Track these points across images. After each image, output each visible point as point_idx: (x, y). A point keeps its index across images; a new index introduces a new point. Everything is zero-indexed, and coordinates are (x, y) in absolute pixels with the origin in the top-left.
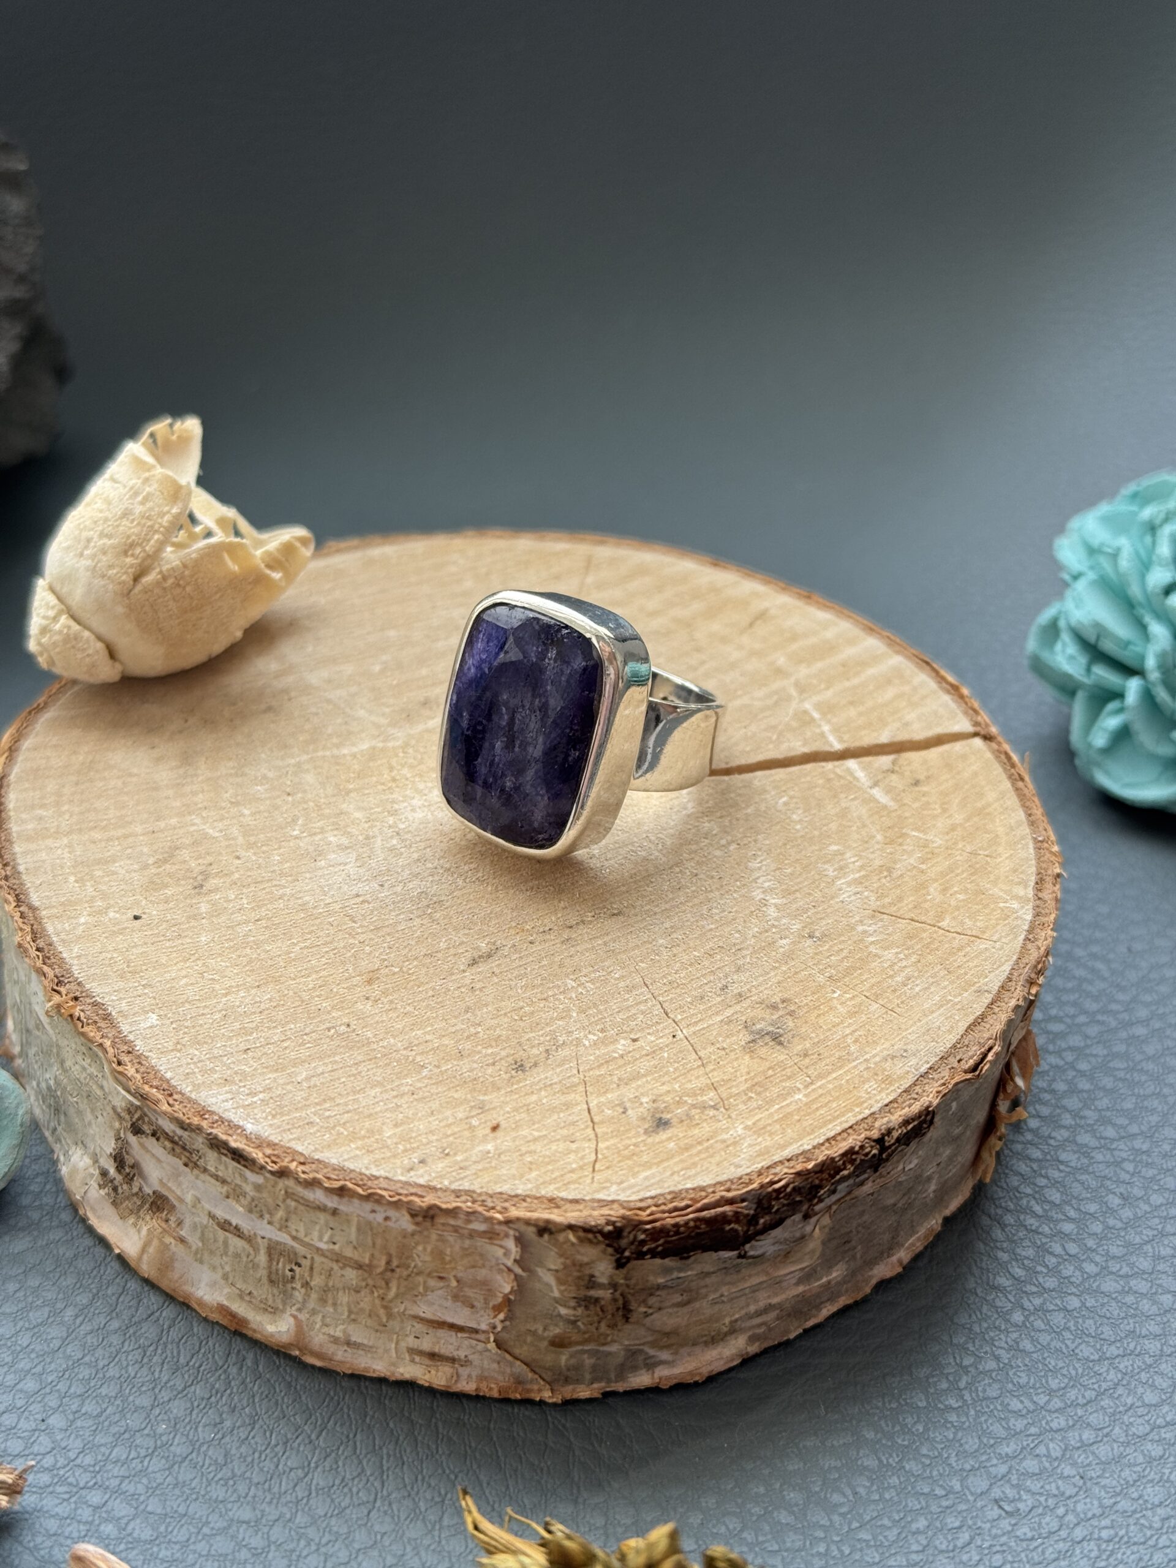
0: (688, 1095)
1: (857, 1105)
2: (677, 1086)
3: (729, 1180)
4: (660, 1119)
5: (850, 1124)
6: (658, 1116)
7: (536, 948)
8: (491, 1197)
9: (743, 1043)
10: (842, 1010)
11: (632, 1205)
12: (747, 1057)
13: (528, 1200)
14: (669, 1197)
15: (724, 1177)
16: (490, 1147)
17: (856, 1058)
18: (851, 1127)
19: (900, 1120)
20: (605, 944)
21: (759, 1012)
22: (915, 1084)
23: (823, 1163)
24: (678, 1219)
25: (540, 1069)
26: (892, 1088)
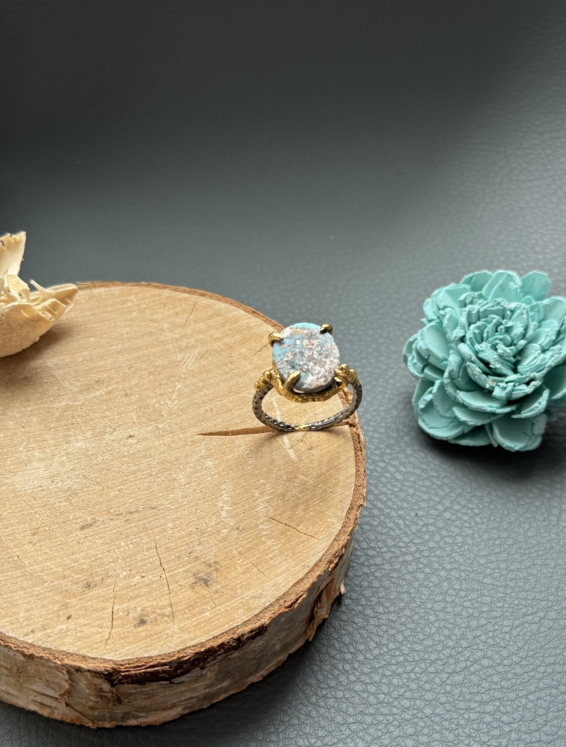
0: (159, 609)
1: (232, 621)
2: (155, 603)
3: (165, 654)
4: (142, 620)
5: (225, 631)
6: (142, 618)
7: (112, 523)
8: (58, 652)
9: (190, 583)
10: (240, 570)
11: (118, 663)
12: (190, 591)
13: (74, 656)
14: (135, 660)
15: (163, 653)
16: (64, 627)
17: (239, 597)
18: (226, 632)
19: (249, 630)
20: (144, 524)
21: (202, 567)
22: (261, 612)
23: (209, 648)
24: (136, 672)
25: (97, 588)
26: (250, 614)
